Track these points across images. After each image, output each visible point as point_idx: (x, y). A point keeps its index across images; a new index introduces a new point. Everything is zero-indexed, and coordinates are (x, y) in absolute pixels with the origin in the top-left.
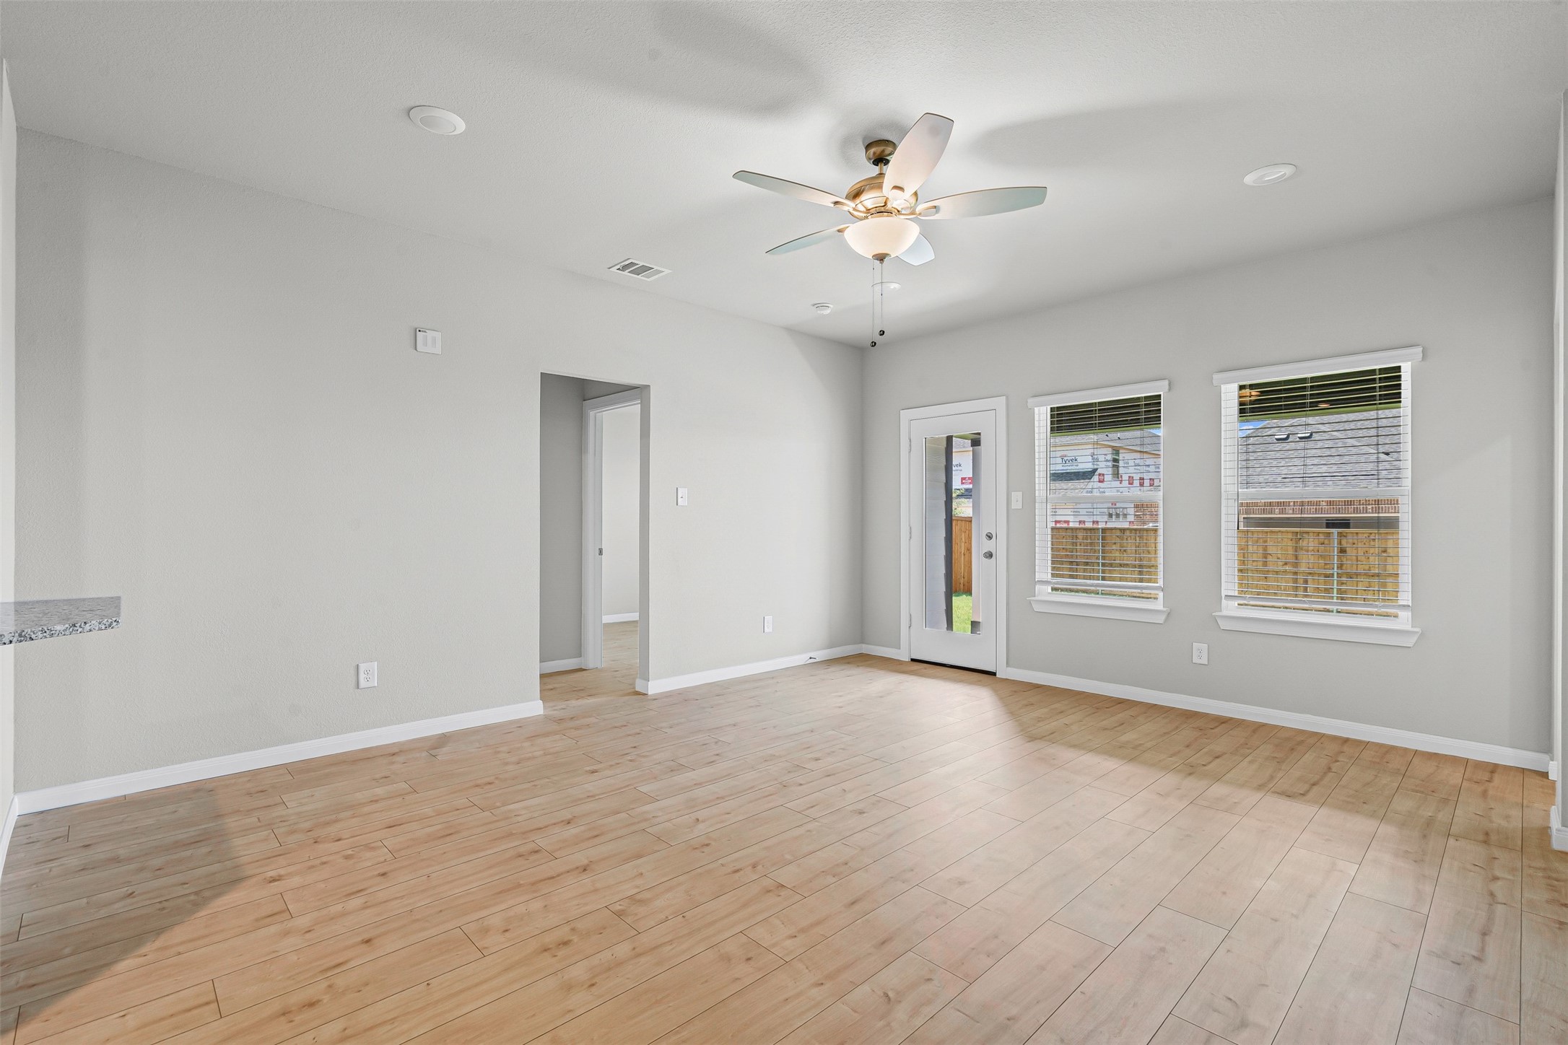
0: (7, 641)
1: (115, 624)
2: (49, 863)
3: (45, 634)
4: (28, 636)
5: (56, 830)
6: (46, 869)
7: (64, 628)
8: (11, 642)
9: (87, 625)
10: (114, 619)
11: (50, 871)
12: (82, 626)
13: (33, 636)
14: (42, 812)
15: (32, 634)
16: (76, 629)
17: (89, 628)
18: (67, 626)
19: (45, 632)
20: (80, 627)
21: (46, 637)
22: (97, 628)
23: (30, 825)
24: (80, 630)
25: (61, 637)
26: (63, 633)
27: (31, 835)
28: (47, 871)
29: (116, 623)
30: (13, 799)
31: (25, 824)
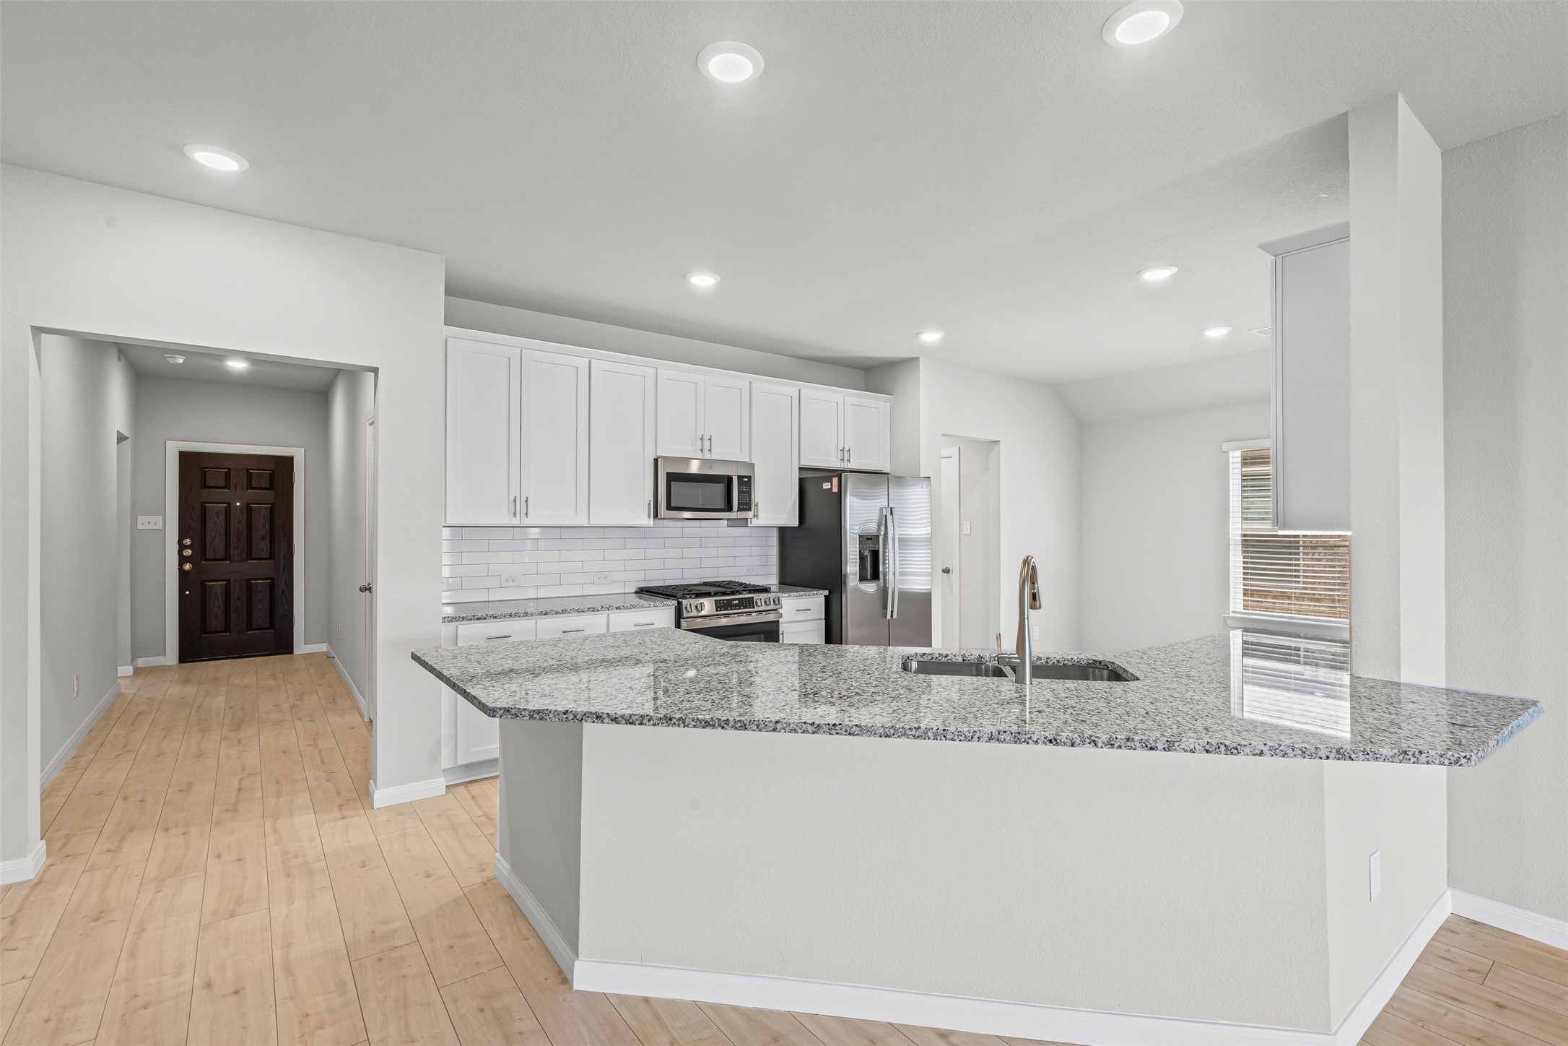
0: (1324, 756)
1: (1463, 761)
2: (1451, 1002)
3: (1367, 756)
4: (1347, 755)
5: (1478, 958)
6: (1442, 1007)
7: (1392, 753)
8: (1328, 758)
9: (1423, 755)
10: (1464, 754)
11: (1446, 1014)
12: (1416, 755)
13: (1353, 756)
14: (1476, 923)
15: (1351, 753)
16: (1408, 757)
17: (1426, 760)
18: (1396, 751)
19: (1368, 754)
20: (1413, 755)
21: (1368, 760)
22: (1437, 762)
23: (1457, 933)
24: (1413, 759)
25: (1387, 764)
26: (1390, 759)
27: (1452, 949)
28: (1443, 1011)
29: (1465, 760)
30: (1445, 892)
31: (1454, 928)
